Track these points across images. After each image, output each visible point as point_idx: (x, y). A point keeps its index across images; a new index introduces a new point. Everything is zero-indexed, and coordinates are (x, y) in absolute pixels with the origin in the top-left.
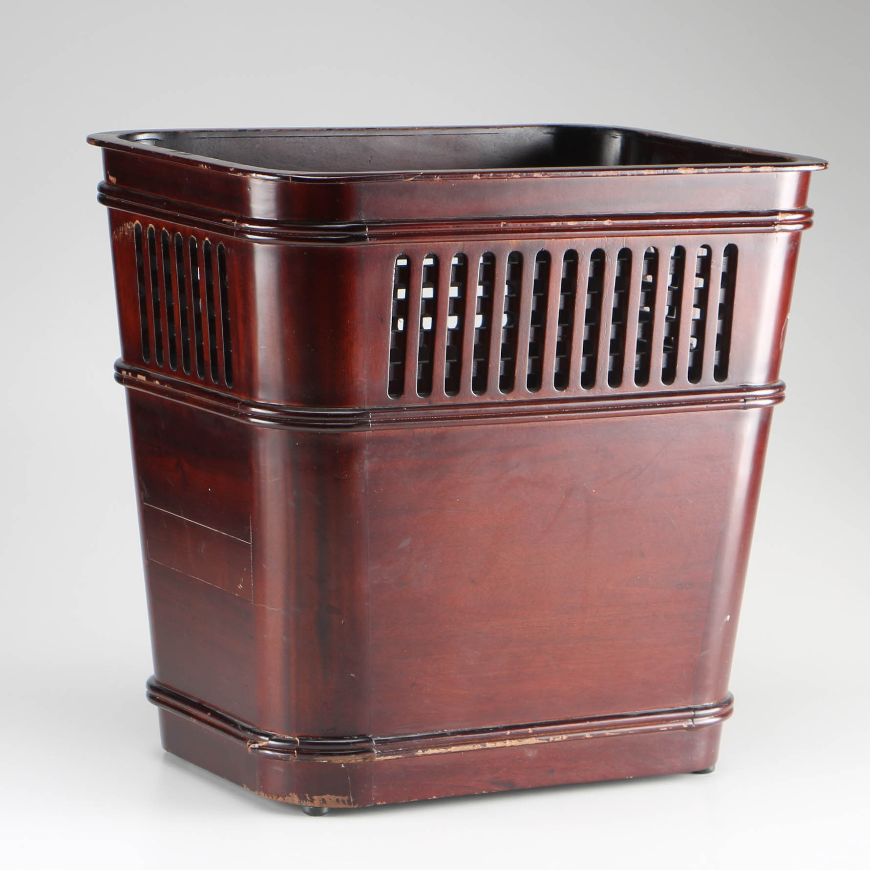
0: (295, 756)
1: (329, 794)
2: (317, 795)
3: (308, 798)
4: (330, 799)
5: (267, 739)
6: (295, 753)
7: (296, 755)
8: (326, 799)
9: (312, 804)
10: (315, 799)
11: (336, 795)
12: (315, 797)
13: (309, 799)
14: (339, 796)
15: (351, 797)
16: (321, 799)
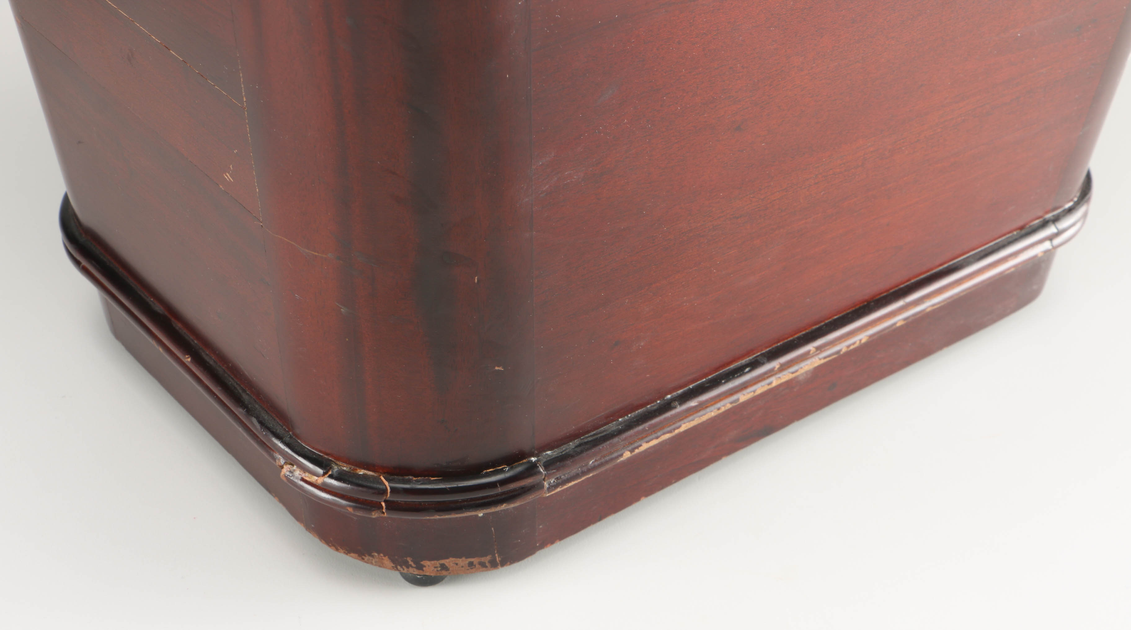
0: (383, 513)
1: (453, 557)
2: (430, 559)
3: (411, 563)
4: (457, 564)
5: (320, 471)
6: (382, 507)
7: (384, 511)
8: (446, 564)
9: (421, 571)
10: (425, 564)
11: (467, 558)
12: (426, 563)
13: (413, 565)
14: (474, 557)
15: (497, 555)
16: (439, 565)
